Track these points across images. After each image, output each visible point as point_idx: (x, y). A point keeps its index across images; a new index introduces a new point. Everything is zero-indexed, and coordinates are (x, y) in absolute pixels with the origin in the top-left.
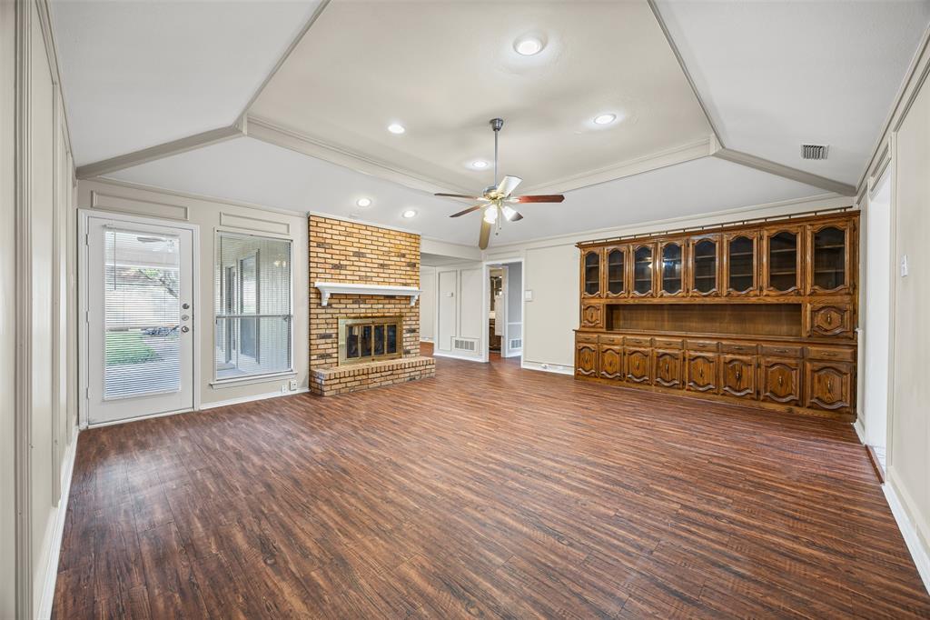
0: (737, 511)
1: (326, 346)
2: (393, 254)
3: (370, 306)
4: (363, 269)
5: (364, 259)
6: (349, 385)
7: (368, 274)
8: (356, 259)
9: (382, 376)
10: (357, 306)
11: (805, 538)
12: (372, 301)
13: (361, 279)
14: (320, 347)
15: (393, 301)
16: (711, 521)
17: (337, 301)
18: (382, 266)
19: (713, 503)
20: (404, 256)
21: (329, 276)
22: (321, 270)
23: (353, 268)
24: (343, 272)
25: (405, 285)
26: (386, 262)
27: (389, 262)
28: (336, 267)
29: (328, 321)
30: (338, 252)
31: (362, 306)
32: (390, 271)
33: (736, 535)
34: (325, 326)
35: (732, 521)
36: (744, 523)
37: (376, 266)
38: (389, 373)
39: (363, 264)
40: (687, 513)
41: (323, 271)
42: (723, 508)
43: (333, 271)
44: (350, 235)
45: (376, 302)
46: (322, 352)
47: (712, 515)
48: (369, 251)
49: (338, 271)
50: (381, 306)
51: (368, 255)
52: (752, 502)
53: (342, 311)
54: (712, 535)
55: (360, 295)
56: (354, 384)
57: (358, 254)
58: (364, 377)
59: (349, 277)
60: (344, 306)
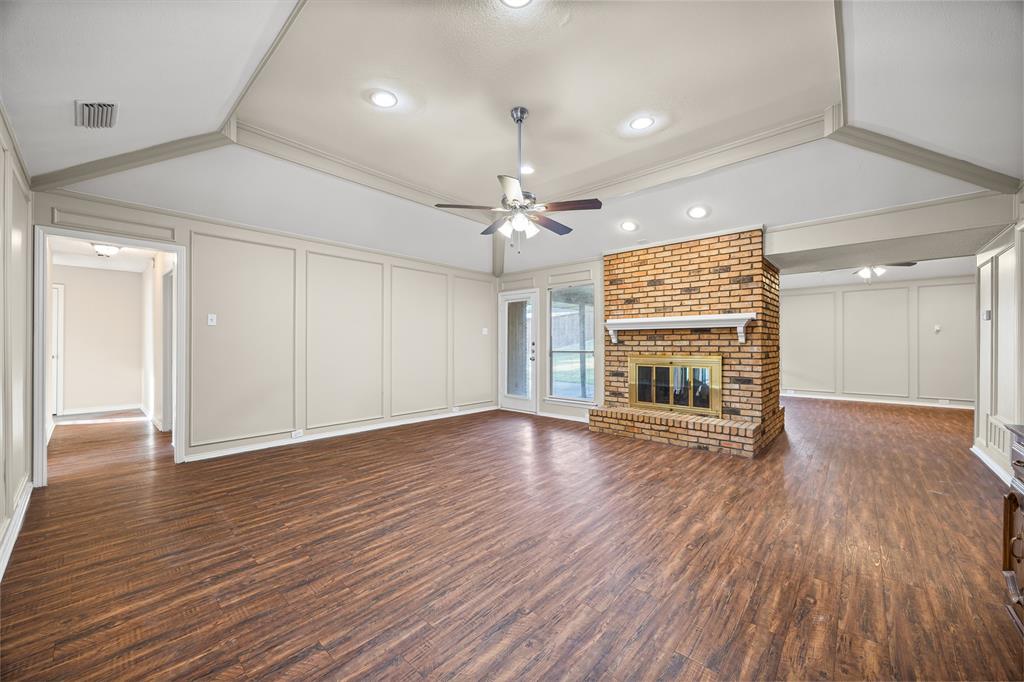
0: (205, 599)
1: (618, 384)
2: (707, 271)
3: (669, 343)
4: (660, 299)
5: (661, 287)
6: (612, 426)
7: (667, 304)
8: (652, 288)
9: (652, 429)
10: (652, 343)
11: (118, 626)
12: (673, 337)
13: (657, 311)
14: (612, 384)
15: (706, 336)
16: (219, 572)
17: (629, 338)
18: (689, 291)
19: (236, 587)
20: (727, 269)
21: (622, 312)
22: (613, 308)
23: (648, 300)
24: (636, 306)
25: (730, 311)
26: (693, 285)
27: (700, 284)
28: (628, 301)
29: (620, 358)
30: (630, 286)
31: (659, 343)
32: (699, 296)
33: (188, 576)
34: (617, 364)
35: (201, 585)
36: (189, 592)
37: (678, 292)
38: (664, 428)
39: (661, 293)
40: (246, 562)
41: (615, 308)
42: (221, 590)
43: (625, 307)
44: (644, 263)
45: (679, 337)
46: (615, 389)
47: (223, 576)
48: (669, 276)
49: (630, 306)
50: (686, 343)
51: (666, 282)
52: (200, 623)
53: (635, 348)
54: (206, 563)
55: (656, 330)
56: (619, 427)
57: (653, 283)
58: (630, 424)
59: (643, 311)
60: (637, 343)
